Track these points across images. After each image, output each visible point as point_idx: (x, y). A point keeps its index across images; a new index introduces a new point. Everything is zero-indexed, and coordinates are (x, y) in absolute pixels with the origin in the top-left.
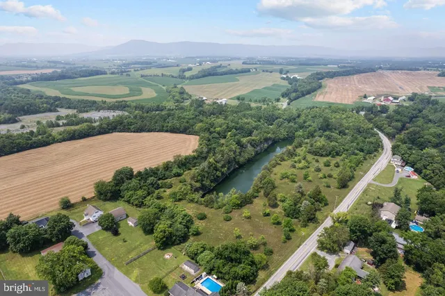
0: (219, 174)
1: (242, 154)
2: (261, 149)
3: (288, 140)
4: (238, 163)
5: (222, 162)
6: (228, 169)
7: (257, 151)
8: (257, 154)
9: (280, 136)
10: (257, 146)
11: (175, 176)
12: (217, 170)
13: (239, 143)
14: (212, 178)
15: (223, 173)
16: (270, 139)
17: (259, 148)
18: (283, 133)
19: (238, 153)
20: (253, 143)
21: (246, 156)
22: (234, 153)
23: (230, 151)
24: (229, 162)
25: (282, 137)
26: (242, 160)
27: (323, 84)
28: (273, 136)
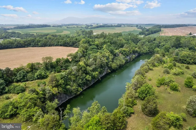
0: (88, 77)
1: (115, 61)
2: (130, 59)
3: (150, 54)
4: (110, 68)
5: (94, 66)
6: (100, 73)
7: (127, 60)
8: (127, 62)
9: (144, 51)
10: (127, 55)
11: (38, 79)
12: (87, 74)
13: (112, 52)
14: (80, 81)
15: (93, 77)
16: (137, 52)
17: (128, 58)
18: (145, 49)
19: (110, 60)
20: (124, 53)
21: (118, 63)
22: (107, 59)
23: (104, 57)
24: (101, 67)
25: (145, 51)
26: (114, 65)
27: (162, 30)
28: (139, 50)
